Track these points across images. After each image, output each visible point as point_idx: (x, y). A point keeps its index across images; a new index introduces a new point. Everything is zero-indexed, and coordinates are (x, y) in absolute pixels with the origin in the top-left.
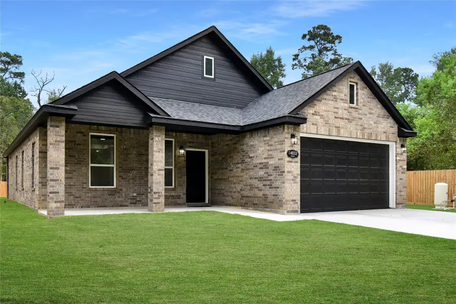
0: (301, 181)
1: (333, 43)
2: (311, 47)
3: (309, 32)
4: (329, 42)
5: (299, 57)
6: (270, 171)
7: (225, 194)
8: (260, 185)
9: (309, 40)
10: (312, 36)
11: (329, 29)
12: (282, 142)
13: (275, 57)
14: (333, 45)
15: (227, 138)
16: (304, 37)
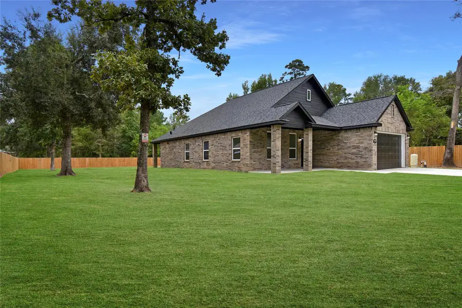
0: (378, 154)
1: (305, 71)
2: (291, 73)
3: (290, 64)
4: (302, 70)
5: (284, 79)
6: (361, 149)
7: (323, 162)
8: (353, 157)
9: (289, 68)
10: (290, 66)
11: (301, 62)
12: (371, 136)
13: (273, 79)
14: (304, 72)
15: (324, 133)
16: (286, 67)
